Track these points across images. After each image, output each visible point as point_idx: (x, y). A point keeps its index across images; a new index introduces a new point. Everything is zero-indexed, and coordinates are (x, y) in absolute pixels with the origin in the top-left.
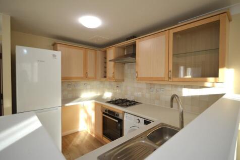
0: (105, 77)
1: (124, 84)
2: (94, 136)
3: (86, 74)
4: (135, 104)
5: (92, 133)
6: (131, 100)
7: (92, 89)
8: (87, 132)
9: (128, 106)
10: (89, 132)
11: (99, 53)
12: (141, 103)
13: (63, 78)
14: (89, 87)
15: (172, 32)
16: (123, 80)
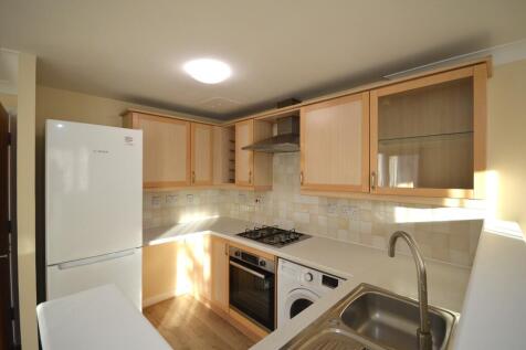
0: (232, 181)
1: (272, 195)
2: (208, 306)
3: (191, 174)
4: (297, 239)
5: (205, 299)
6: (288, 229)
7: (202, 206)
8: (193, 298)
9: (283, 244)
10: (198, 298)
11: (220, 132)
12: (309, 237)
13: (146, 186)
14: (196, 201)
15: (375, 95)
16: (270, 188)
